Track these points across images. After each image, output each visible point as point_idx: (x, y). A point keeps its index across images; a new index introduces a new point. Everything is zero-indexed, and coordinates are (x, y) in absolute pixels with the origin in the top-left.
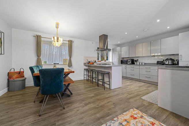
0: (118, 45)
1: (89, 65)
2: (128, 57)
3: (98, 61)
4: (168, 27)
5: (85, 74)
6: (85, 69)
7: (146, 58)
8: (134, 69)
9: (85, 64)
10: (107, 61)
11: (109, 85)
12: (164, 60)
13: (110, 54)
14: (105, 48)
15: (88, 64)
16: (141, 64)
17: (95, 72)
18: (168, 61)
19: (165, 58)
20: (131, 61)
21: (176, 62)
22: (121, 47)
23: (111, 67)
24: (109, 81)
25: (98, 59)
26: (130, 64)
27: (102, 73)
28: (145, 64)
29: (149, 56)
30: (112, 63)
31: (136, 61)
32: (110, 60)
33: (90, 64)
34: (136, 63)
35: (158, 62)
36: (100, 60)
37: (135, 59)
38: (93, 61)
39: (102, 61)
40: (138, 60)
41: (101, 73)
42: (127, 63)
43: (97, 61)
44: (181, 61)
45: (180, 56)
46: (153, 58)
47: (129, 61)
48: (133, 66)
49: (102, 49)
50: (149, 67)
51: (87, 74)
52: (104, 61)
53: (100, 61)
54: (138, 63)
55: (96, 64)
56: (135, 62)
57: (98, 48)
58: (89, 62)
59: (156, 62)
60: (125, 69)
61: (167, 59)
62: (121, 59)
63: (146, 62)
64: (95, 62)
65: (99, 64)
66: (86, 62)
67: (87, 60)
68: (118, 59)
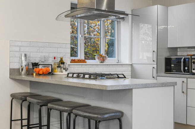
1: (35, 78)
3: (73, 61)
5: (17, 115)
6: (13, 96)
9: (14, 74)
10: (109, 61)
14: (104, 7)
15: (29, 73)
17: (61, 112)
25: (74, 52)
27: (89, 119)
30: (130, 68)
33: (39, 74)
36: (81, 55)
38: (51, 61)
39: (89, 62)
41: (85, 117)
42: (188, 71)
43: (67, 60)
49: (90, 9)
51: (25, 116)
52: (97, 61)
53: (80, 61)
55: (65, 73)
57: (74, 7)
58: (35, 65)
60: (183, 96)
62: (166, 54)
64: (62, 65)
65: (75, 75)
66: (21, 66)
67: (25, 55)
68: (155, 54)
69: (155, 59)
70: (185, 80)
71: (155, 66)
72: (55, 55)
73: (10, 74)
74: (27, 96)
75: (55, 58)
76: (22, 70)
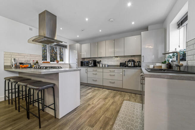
0: (77, 41)
2: (90, 57)
3: (44, 62)
4: (133, 23)
6: (7, 78)
7: (109, 59)
8: (96, 73)
9: (7, 68)
11: (55, 110)
12: (126, 62)
13: (67, 52)
16: (104, 66)
18: (130, 63)
19: (127, 59)
20: (93, 63)
21: (137, 64)
22: (81, 44)
23: (57, 74)
24: (54, 104)
26: (92, 66)
28: (108, 66)
29: (113, 57)
30: (69, 65)
31: (99, 62)
32: (66, 60)
34: (98, 65)
35: (121, 63)
36: (48, 60)
37: (98, 60)
39: (51, 63)
40: (100, 61)
42: (88, 66)
44: (143, 62)
45: (143, 57)
46: (116, 59)
47: (91, 62)
48: (95, 69)
50: (113, 70)
52: (55, 63)
54: (101, 65)
56: (97, 63)
58: (21, 64)
59: (119, 64)
60: (86, 74)
61: (129, 61)
62: (81, 60)
63: (109, 64)
64: (37, 64)
65: (44, 68)
66: (12, 64)
67: (14, 59)
68: (77, 60)
69: (77, 62)
70: (87, 68)
71: (77, 64)
72: (34, 60)
73: (4, 68)
74: (11, 78)
75: (34, 61)
76: (12, 66)
